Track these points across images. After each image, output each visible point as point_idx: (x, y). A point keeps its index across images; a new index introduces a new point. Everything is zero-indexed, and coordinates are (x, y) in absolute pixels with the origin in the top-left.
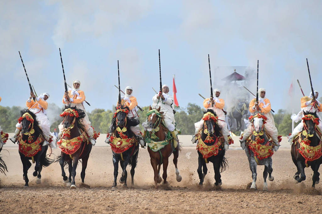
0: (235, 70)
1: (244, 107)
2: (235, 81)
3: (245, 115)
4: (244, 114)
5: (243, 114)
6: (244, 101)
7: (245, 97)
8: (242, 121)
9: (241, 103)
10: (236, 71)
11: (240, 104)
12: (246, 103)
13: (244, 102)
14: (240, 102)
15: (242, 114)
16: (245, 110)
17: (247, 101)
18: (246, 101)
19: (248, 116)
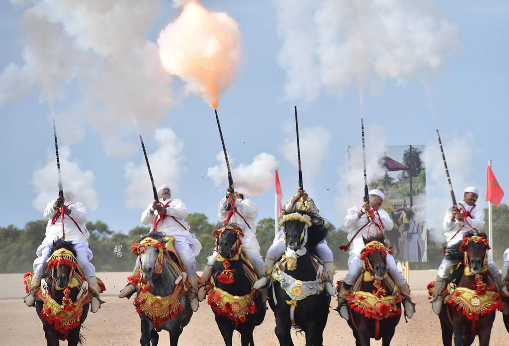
0: (386, 153)
1: (402, 218)
3: (405, 233)
4: (404, 231)
5: (402, 230)
6: (402, 207)
7: (405, 201)
8: (399, 244)
9: (398, 211)
10: (387, 155)
11: (395, 213)
12: (405, 212)
13: (403, 209)
14: (395, 210)
15: (400, 231)
16: (405, 224)
17: (408, 206)
18: (406, 208)
19: (411, 233)
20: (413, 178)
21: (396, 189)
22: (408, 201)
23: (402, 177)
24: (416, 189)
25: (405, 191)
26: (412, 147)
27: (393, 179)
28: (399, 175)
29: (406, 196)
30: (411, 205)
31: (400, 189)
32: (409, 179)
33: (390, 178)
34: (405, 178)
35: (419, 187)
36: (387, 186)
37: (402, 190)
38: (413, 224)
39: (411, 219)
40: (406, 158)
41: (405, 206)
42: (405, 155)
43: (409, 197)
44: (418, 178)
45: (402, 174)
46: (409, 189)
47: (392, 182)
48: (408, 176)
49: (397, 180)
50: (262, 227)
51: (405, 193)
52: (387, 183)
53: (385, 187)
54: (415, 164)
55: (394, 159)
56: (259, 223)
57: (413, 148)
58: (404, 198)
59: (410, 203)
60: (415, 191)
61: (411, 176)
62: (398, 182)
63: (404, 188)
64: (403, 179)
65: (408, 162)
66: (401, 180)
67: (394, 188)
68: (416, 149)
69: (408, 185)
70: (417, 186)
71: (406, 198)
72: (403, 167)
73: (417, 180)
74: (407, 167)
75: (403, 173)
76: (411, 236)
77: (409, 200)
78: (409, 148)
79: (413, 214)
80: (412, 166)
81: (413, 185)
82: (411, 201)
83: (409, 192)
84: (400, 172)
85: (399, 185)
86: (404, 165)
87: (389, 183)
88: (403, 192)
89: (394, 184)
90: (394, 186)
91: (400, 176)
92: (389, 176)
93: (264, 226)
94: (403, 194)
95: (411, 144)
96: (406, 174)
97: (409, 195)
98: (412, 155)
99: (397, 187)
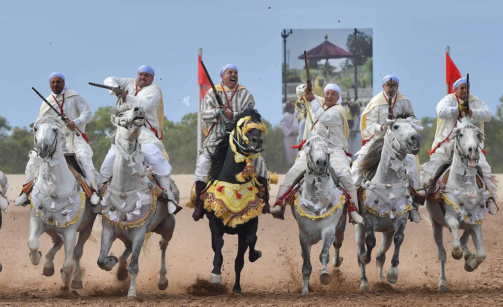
0: (326, 38)
2: (327, 60)
6: (345, 101)
7: (348, 94)
10: (328, 40)
12: (349, 106)
13: (346, 104)
17: (353, 100)
18: (349, 102)
19: (355, 132)
20: (358, 67)
21: (338, 80)
22: (352, 94)
23: (345, 66)
24: (361, 80)
25: (348, 82)
26: (357, 30)
27: (334, 68)
28: (341, 64)
29: (350, 88)
30: (356, 99)
31: (343, 79)
32: (353, 69)
33: (331, 67)
34: (349, 67)
35: (366, 77)
36: (328, 76)
37: (345, 81)
38: (358, 120)
39: (356, 115)
40: (350, 44)
41: (349, 99)
42: (349, 40)
43: (354, 89)
44: (364, 67)
45: (345, 62)
46: (353, 80)
47: (334, 71)
48: (352, 65)
49: (339, 70)
50: (187, 124)
51: (349, 84)
52: (328, 73)
53: (325, 77)
54: (361, 51)
55: (336, 45)
56: (184, 119)
57: (359, 33)
58: (348, 90)
59: (355, 96)
60: (360, 82)
61: (355, 65)
62: (340, 72)
63: (347, 78)
64: (346, 68)
65: (352, 48)
66: (344, 69)
67: (337, 79)
68: (362, 33)
69: (352, 75)
70: (362, 76)
71: (350, 90)
72: (347, 54)
73: (363, 70)
74: (352, 54)
75: (347, 61)
76: (355, 134)
77: (354, 93)
78: (354, 32)
79: (359, 108)
80: (357, 53)
81: (358, 76)
82: (356, 94)
83: (354, 84)
84: (343, 60)
85: (342, 75)
86: (349, 51)
87: (330, 73)
88: (347, 83)
89: (335, 74)
90: (337, 76)
91: (343, 65)
92: (330, 65)
93: (189, 122)
94: (347, 86)
95: (356, 28)
96: (350, 62)
97: (353, 87)
98: (357, 40)
99: (340, 78)
